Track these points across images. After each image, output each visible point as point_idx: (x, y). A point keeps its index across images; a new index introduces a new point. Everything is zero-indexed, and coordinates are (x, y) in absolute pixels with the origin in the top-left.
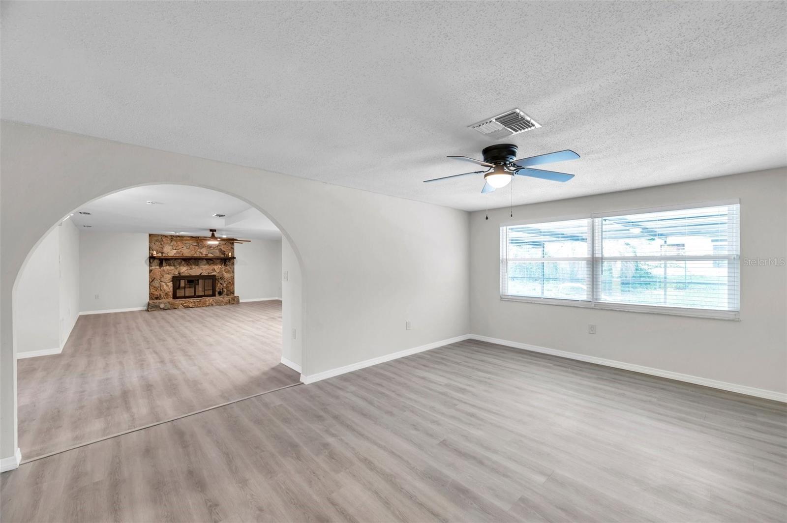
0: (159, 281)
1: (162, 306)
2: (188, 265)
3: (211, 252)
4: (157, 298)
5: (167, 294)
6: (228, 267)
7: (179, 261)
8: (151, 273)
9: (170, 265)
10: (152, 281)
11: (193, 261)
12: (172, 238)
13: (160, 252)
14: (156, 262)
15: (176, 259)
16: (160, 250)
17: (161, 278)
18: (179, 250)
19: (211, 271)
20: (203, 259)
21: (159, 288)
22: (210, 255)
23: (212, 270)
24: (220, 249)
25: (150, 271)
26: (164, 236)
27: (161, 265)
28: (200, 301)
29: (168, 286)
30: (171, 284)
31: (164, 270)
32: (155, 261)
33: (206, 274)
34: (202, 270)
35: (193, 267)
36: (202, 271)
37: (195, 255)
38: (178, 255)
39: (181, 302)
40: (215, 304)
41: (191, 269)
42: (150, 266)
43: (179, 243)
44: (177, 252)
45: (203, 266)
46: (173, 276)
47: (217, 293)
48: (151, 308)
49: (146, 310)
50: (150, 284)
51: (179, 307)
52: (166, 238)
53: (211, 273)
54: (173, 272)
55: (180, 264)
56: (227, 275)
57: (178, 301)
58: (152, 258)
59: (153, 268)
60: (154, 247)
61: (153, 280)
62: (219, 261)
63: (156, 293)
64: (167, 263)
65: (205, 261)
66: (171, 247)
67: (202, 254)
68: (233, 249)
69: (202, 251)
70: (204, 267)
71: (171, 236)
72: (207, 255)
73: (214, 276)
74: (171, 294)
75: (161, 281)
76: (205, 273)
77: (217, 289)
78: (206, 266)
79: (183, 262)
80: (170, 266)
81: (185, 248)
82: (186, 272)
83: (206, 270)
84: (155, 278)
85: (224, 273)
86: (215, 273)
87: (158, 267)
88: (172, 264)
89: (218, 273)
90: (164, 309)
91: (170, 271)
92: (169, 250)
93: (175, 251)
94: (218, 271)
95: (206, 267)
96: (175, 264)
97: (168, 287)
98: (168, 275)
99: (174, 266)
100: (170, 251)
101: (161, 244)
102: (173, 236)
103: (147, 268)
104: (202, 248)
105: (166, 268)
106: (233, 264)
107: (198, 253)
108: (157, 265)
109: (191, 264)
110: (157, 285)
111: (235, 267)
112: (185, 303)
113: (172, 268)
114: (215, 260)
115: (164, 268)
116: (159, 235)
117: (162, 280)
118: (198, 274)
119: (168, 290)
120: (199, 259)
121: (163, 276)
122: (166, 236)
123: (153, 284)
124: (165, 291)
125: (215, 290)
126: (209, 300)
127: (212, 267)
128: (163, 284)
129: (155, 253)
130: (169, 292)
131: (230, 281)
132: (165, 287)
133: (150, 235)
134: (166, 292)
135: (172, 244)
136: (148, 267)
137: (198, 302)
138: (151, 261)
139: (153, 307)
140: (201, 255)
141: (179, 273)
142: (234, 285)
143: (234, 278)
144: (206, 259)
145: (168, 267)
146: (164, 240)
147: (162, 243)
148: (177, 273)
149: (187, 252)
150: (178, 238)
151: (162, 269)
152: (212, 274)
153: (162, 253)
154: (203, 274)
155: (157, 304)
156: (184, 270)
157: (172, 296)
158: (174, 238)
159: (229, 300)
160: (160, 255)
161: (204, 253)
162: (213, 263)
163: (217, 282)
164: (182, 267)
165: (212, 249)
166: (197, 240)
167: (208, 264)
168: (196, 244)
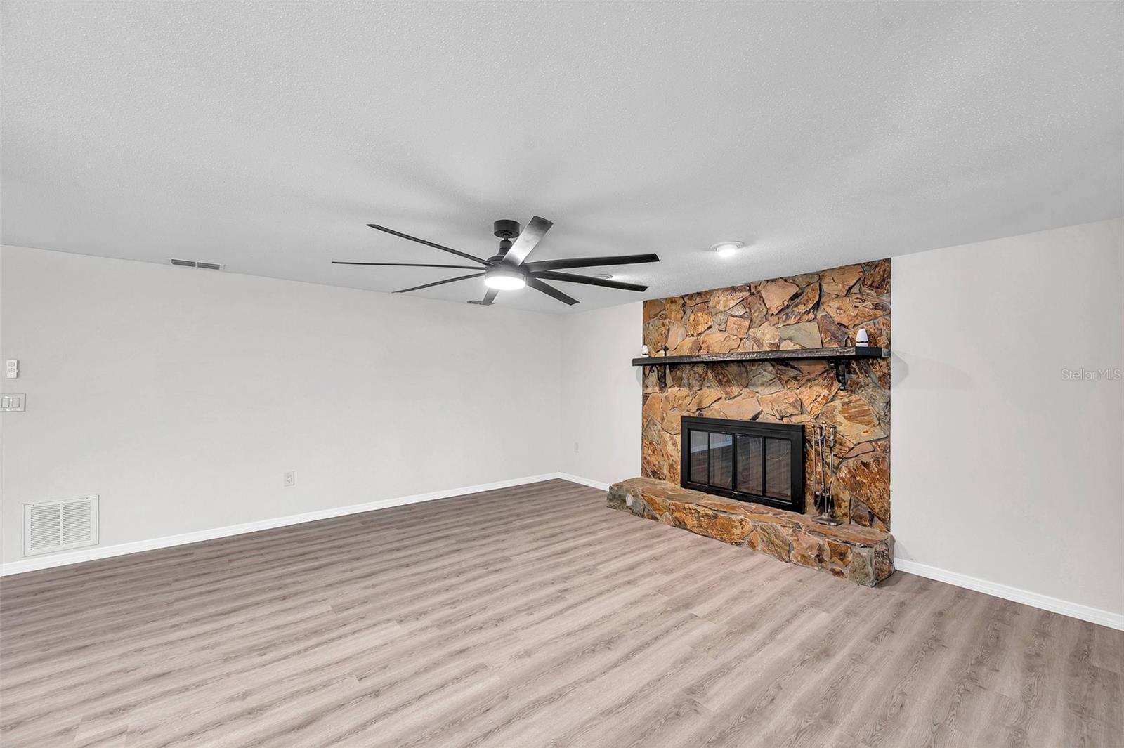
0: (660, 427)
2: (720, 383)
3: (790, 332)
4: (654, 475)
5: (670, 466)
6: (860, 398)
7: (700, 370)
8: (646, 407)
9: (680, 383)
11: (735, 369)
13: (662, 347)
14: (655, 374)
15: (692, 365)
16: (662, 340)
17: (663, 418)
18: (700, 338)
19: (791, 410)
20: (763, 361)
21: (659, 448)
22: (787, 346)
23: (793, 405)
24: (828, 316)
25: (645, 398)
26: (671, 299)
27: (663, 382)
29: (672, 443)
30: (678, 440)
31: (667, 398)
32: (653, 372)
33: (771, 419)
34: (761, 402)
35: (735, 390)
36: (760, 408)
37: (741, 351)
38: (696, 353)
40: (760, 546)
41: (729, 397)
42: (645, 386)
43: (700, 314)
44: (696, 341)
45: (763, 389)
46: (685, 418)
47: (809, 499)
48: (611, 500)
50: (642, 434)
51: (667, 518)
52: (674, 306)
53: (791, 416)
54: (685, 404)
55: (702, 380)
56: (852, 432)
59: (649, 390)
61: (649, 424)
62: (820, 367)
63: (654, 459)
64: (673, 377)
65: (770, 368)
66: (683, 331)
67: (761, 344)
68: (886, 309)
69: (760, 334)
70: (768, 390)
71: (682, 297)
72: (776, 344)
73: (800, 428)
74: (678, 468)
75: (663, 428)
76: (768, 417)
77: (812, 485)
78: (774, 389)
79: (710, 375)
80: (680, 386)
81: (714, 329)
82: (717, 405)
83: (773, 403)
84: (652, 419)
85: (840, 418)
86: (804, 418)
87: (658, 389)
88: (685, 381)
89: (815, 417)
91: (680, 400)
92: (678, 339)
93: (693, 342)
94: (816, 409)
95: (775, 392)
96: (692, 379)
97: (674, 448)
98: (673, 412)
99: (690, 386)
100: (681, 341)
101: (664, 325)
102: (688, 296)
103: (639, 393)
104: (763, 320)
105: (673, 392)
106: (885, 380)
107: (748, 341)
108: (656, 384)
109: (729, 381)
110: (657, 438)
111: (897, 394)
113: (685, 391)
114: (802, 366)
115: (670, 390)
117: (665, 425)
118: (747, 417)
119: (674, 457)
120: (752, 362)
121: (666, 415)
122: (673, 301)
123: (649, 433)
124: (668, 457)
125: (805, 487)
127: (794, 392)
128: (666, 436)
130: (673, 463)
131: (865, 459)
132: (669, 447)
133: (645, 305)
134: (671, 462)
135: (685, 320)
136: (641, 391)
137: (707, 515)
138: (647, 372)
139: (614, 497)
140: (756, 349)
141: (698, 409)
142: (887, 482)
143: (886, 450)
144: (774, 362)
145: (676, 389)
146: (669, 311)
147: (667, 321)
148: (693, 410)
149: (721, 342)
150: (698, 300)
151: (665, 394)
152: (795, 420)
153: (666, 349)
154: (761, 419)
155: (623, 493)
156: (712, 400)
157: (679, 478)
159: (820, 549)
160: (662, 353)
161: (768, 339)
162: (795, 378)
163: (812, 454)
164: (706, 391)
165: (793, 320)
166: (744, 294)
167: (780, 379)
168: (742, 312)
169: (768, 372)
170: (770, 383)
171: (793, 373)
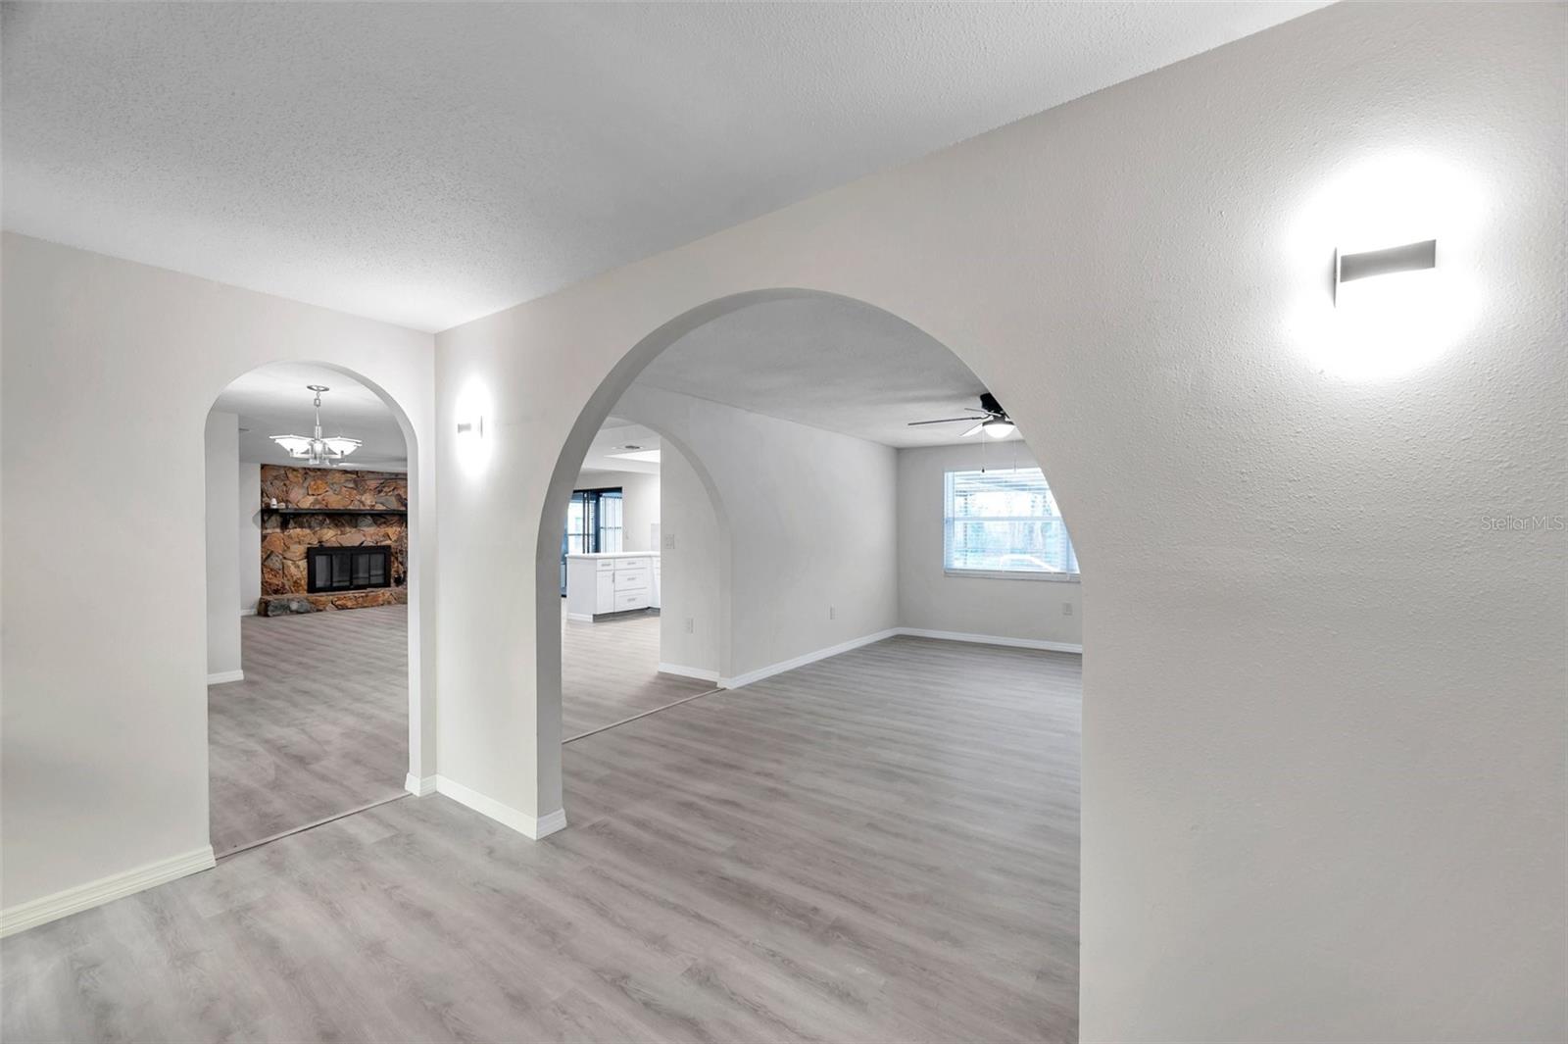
0: (281, 557)
1: (294, 606)
2: (336, 525)
3: (382, 500)
4: (276, 592)
5: (295, 582)
7: (321, 518)
8: (265, 543)
9: (302, 527)
10: (267, 558)
11: (347, 518)
12: (306, 473)
13: (283, 501)
14: (275, 520)
15: (313, 515)
16: (282, 495)
17: (285, 551)
18: (319, 497)
19: (382, 539)
20: (365, 515)
21: (281, 572)
22: (380, 507)
23: (383, 536)
24: (399, 495)
25: (264, 538)
26: (290, 468)
27: (284, 526)
28: (367, 596)
29: (298, 567)
30: (303, 564)
31: (290, 537)
32: (273, 518)
33: (371, 544)
34: (364, 535)
35: (348, 529)
36: (364, 539)
37: (351, 507)
38: (317, 507)
39: (331, 597)
40: (393, 601)
41: (343, 533)
42: (263, 527)
43: (320, 482)
44: (316, 500)
45: (365, 529)
46: (308, 549)
47: (392, 581)
48: (273, 611)
49: (255, 615)
50: (262, 564)
51: (327, 608)
52: (295, 473)
54: (307, 540)
55: (321, 524)
57: (323, 597)
58: (267, 512)
59: (269, 531)
60: (270, 489)
61: (269, 556)
62: (396, 518)
63: (275, 581)
64: (295, 523)
65: (369, 518)
66: (302, 491)
67: (364, 505)
69: (363, 499)
70: (368, 529)
71: (305, 468)
72: (373, 506)
73: (389, 547)
74: (304, 582)
75: (285, 558)
76: (369, 542)
77: (393, 574)
78: (372, 528)
79: (328, 521)
81: (330, 493)
82: (334, 539)
83: (371, 535)
84: (272, 552)
86: (388, 542)
87: (278, 530)
88: (307, 525)
89: (396, 541)
90: (298, 612)
91: (302, 538)
92: (300, 497)
93: (311, 499)
94: (394, 538)
95: (372, 530)
96: (313, 523)
97: (298, 569)
98: (297, 546)
99: (310, 527)
100: (303, 499)
101: (285, 485)
102: (309, 469)
103: (257, 532)
104: (365, 492)
105: (295, 532)
107: (356, 502)
108: (277, 527)
109: (342, 525)
110: (278, 565)
112: (339, 599)
113: (308, 531)
114: (388, 517)
115: (291, 531)
116: (280, 467)
117: (287, 555)
118: (357, 544)
119: (299, 576)
120: (360, 515)
121: (289, 548)
122: (294, 470)
123: (269, 563)
124: (292, 577)
125: (390, 575)
126: (383, 593)
127: (383, 530)
128: (290, 563)
129: (274, 501)
130: (299, 579)
132: (293, 569)
133: (263, 467)
134: (295, 578)
135: (305, 485)
136: (259, 531)
137: (361, 597)
138: (266, 518)
139: (276, 607)
140: (362, 508)
141: (320, 542)
144: (372, 515)
145: (298, 530)
146: (290, 475)
147: (287, 482)
148: (315, 543)
149: (336, 501)
150: (319, 473)
151: (286, 533)
152: (384, 543)
153: (287, 502)
154: (364, 545)
155: (285, 603)
156: (330, 536)
157: (306, 587)
158: (311, 474)
160: (283, 505)
161: (368, 502)
162: (385, 523)
163: (393, 558)
164: (325, 530)
165: (382, 494)
166: (355, 476)
167: (376, 523)
168: (352, 485)
169: (369, 520)
170: (370, 526)
171: (383, 520)
